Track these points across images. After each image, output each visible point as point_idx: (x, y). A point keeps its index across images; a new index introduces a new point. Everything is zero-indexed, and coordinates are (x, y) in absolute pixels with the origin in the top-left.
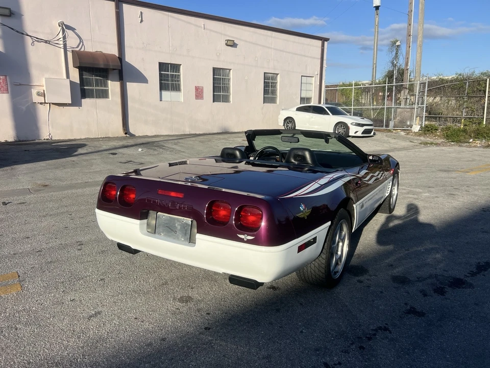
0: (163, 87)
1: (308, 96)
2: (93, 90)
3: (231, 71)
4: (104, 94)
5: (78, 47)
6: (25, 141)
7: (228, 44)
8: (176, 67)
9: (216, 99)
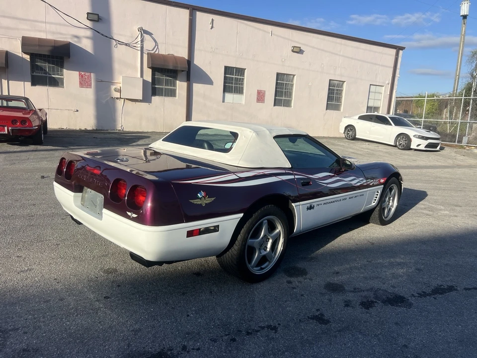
0: (226, 89)
1: (376, 105)
2: (162, 89)
3: (295, 76)
4: (172, 93)
5: (153, 50)
6: (101, 130)
7: (294, 50)
8: (241, 71)
9: (277, 103)
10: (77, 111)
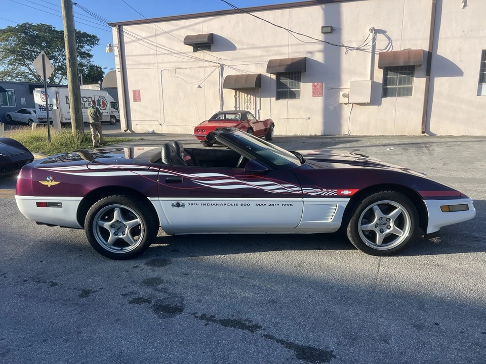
2: (395, 88)
4: (407, 92)
5: (386, 48)
10: (309, 118)
